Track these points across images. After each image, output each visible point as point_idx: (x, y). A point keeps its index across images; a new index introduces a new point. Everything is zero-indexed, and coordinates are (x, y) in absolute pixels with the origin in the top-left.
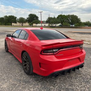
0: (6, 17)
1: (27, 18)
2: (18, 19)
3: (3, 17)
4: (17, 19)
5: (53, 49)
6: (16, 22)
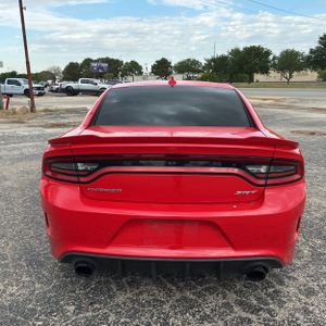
0: (236, 52)
1: (312, 51)
2: (274, 58)
3: (226, 54)
4: (271, 57)
5: (76, 162)
6: (265, 71)
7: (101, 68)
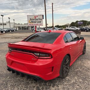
7: (81, 23)
